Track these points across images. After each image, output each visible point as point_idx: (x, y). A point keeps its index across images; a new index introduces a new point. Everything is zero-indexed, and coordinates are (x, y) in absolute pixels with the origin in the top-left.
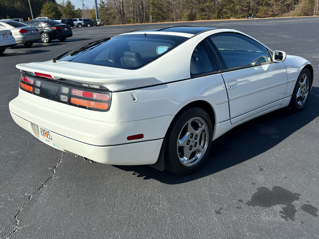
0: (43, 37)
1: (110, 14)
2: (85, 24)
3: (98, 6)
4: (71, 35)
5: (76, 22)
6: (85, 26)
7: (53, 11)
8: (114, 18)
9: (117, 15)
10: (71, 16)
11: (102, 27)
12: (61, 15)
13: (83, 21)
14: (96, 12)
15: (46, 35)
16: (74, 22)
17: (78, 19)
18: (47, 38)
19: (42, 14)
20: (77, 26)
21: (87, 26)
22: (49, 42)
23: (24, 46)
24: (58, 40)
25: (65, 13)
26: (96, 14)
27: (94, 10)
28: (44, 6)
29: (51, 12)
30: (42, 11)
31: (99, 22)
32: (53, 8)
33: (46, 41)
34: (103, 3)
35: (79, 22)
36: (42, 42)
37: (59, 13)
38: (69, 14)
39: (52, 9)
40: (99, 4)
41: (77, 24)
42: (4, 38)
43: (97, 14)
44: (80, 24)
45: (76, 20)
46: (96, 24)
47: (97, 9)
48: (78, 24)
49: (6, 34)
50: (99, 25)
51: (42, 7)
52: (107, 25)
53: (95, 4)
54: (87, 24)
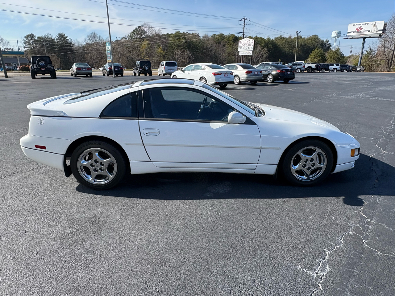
0: (269, 78)
1: (376, 61)
2: (341, 69)
3: (365, 53)
4: (293, 78)
5: (333, 67)
6: (342, 71)
7: (319, 56)
8: (378, 65)
9: (383, 62)
10: (336, 61)
11: (362, 73)
12: (326, 60)
13: (339, 67)
14: (360, 58)
15: (271, 76)
16: (330, 67)
17: (335, 64)
18: (271, 79)
19: (310, 58)
20: (333, 71)
21: (343, 71)
22: (272, 82)
23: (250, 83)
24: (283, 81)
25: (331, 59)
26: (359, 61)
27: (358, 57)
28: (313, 51)
29: (317, 57)
30: (310, 56)
31: (359, 68)
32: (321, 54)
33: (271, 81)
34: (371, 50)
35: (335, 66)
36: (267, 82)
37: (324, 58)
38: (334, 60)
39: (319, 54)
40: (367, 51)
41: (332, 69)
42: (224, 76)
43: (361, 60)
44: (336, 69)
45: (333, 65)
46: (355, 69)
47: (362, 55)
48: (334, 69)
49: (227, 74)
50: (359, 71)
51: (312, 52)
52: (368, 71)
53: (361, 51)
54: (344, 70)
